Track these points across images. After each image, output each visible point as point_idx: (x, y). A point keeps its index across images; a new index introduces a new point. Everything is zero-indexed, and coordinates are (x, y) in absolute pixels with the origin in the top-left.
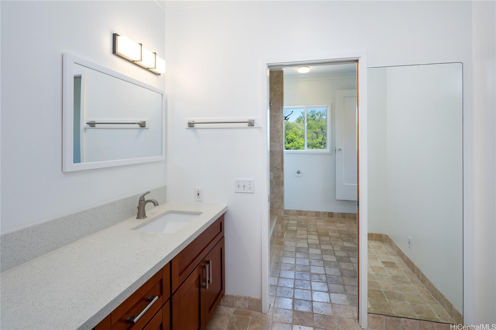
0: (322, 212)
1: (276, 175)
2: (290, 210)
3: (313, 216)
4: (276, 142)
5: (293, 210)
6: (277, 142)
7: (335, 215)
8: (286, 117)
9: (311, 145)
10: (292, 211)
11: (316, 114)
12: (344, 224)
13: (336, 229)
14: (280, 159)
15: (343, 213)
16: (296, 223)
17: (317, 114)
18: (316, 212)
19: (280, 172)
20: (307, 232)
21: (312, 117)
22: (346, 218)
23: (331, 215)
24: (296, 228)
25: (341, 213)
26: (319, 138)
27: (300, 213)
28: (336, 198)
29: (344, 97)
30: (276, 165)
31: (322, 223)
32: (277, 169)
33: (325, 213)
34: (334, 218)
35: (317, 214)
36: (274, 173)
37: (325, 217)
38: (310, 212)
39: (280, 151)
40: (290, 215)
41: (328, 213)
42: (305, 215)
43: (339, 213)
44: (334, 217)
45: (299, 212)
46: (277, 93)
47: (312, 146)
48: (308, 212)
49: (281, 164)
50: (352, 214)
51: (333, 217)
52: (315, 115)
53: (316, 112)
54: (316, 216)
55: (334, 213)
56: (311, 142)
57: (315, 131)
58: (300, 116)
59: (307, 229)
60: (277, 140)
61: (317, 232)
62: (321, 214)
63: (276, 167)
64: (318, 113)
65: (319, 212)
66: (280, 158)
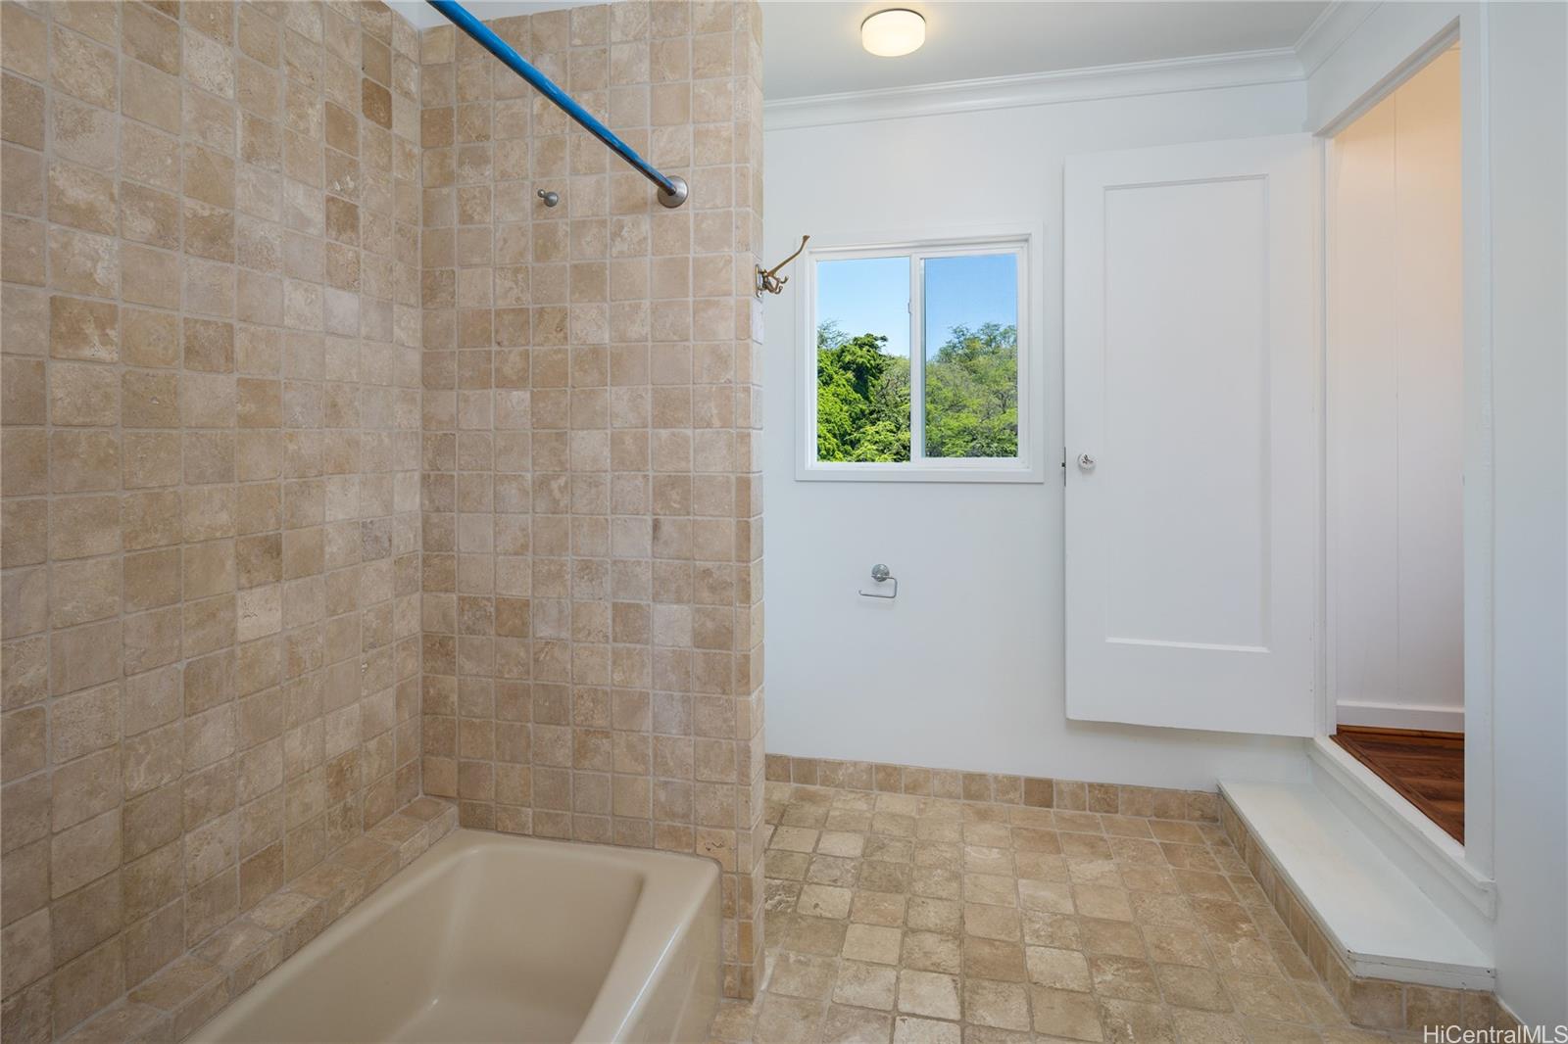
0: (996, 777)
1: (710, 625)
2: (841, 764)
3: (950, 796)
4: (709, 425)
5: (855, 764)
6: (716, 422)
7: (1061, 793)
8: (772, 273)
9: (982, 433)
10: (851, 769)
11: (1001, 334)
12: (1108, 857)
13: (1068, 907)
14: (729, 524)
15: (1102, 785)
16: (858, 852)
17: (1005, 335)
18: (970, 777)
19: (730, 604)
20: (905, 934)
21: (988, 343)
22: (1117, 812)
23: (1040, 792)
24: (847, 894)
25: (1091, 785)
26: (1008, 411)
27: (887, 778)
28: (1065, 714)
29: (1107, 188)
30: (709, 565)
31: (995, 854)
32: (713, 589)
33: (1013, 781)
34: (1055, 809)
35: (973, 788)
36: (698, 611)
37: (1012, 801)
38: (936, 773)
39: (733, 477)
40: (841, 785)
41: (1029, 781)
42: (912, 788)
43: (1081, 786)
44: (1055, 803)
45: (881, 775)
46: (712, 126)
47: (987, 437)
48: (929, 774)
49: (740, 560)
50: (1149, 790)
51: (1050, 806)
52: (998, 338)
53: (1002, 329)
54: (969, 795)
55: (1058, 783)
56: (984, 424)
57: (995, 387)
58: (950, 342)
59: (909, 904)
60: (715, 411)
61: (958, 936)
62: (993, 786)
63: (707, 573)
64: (1006, 332)
65: (982, 776)
66: (733, 521)
